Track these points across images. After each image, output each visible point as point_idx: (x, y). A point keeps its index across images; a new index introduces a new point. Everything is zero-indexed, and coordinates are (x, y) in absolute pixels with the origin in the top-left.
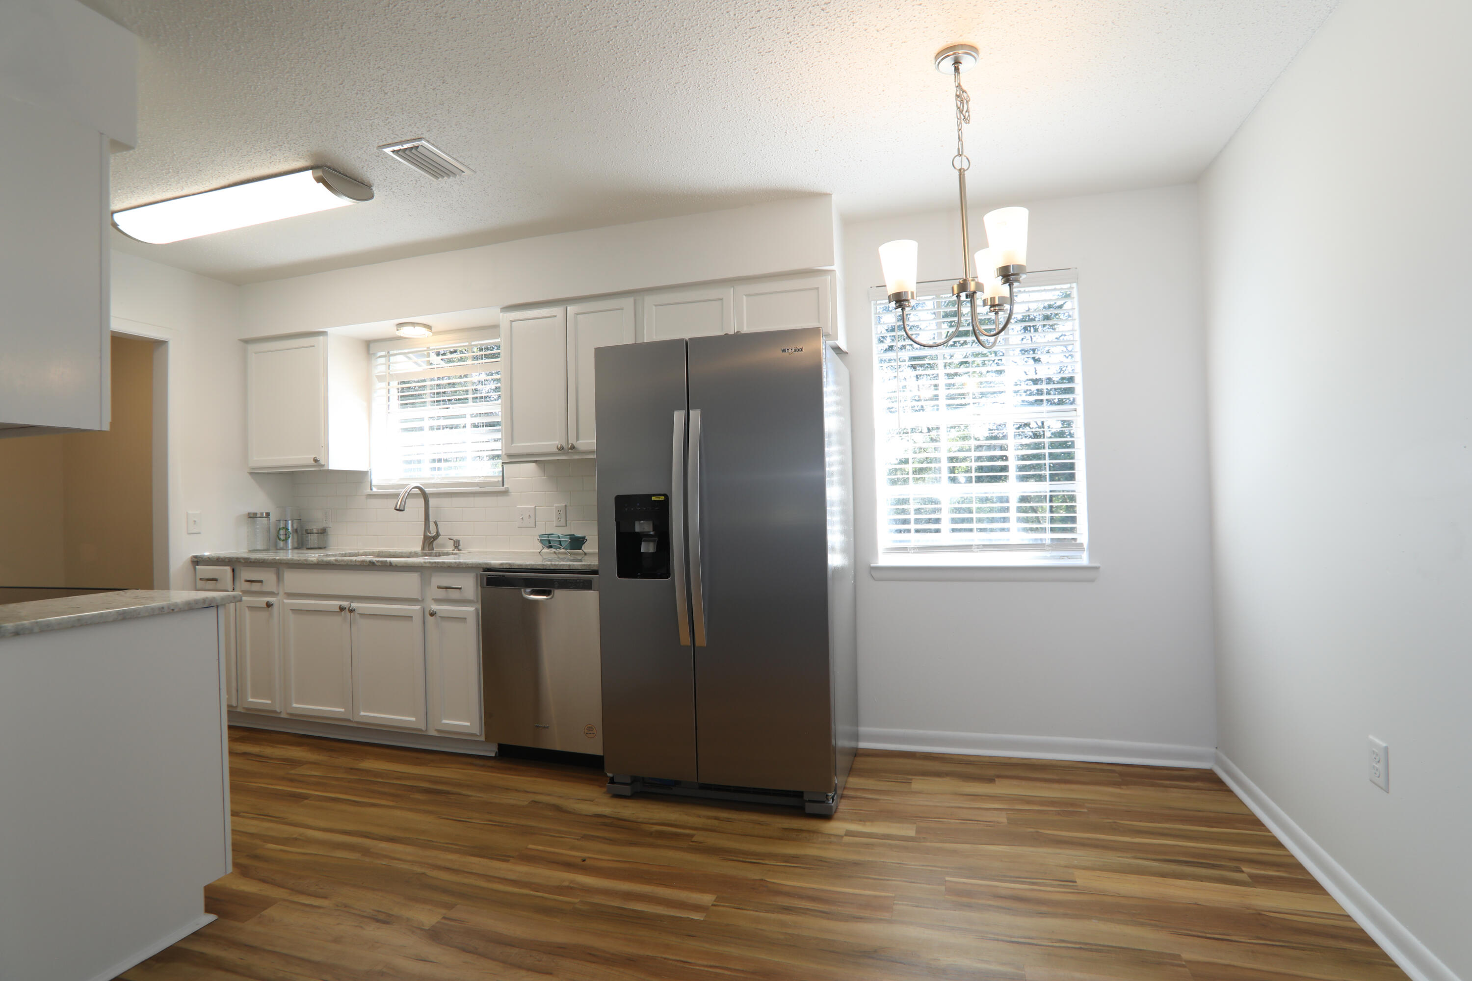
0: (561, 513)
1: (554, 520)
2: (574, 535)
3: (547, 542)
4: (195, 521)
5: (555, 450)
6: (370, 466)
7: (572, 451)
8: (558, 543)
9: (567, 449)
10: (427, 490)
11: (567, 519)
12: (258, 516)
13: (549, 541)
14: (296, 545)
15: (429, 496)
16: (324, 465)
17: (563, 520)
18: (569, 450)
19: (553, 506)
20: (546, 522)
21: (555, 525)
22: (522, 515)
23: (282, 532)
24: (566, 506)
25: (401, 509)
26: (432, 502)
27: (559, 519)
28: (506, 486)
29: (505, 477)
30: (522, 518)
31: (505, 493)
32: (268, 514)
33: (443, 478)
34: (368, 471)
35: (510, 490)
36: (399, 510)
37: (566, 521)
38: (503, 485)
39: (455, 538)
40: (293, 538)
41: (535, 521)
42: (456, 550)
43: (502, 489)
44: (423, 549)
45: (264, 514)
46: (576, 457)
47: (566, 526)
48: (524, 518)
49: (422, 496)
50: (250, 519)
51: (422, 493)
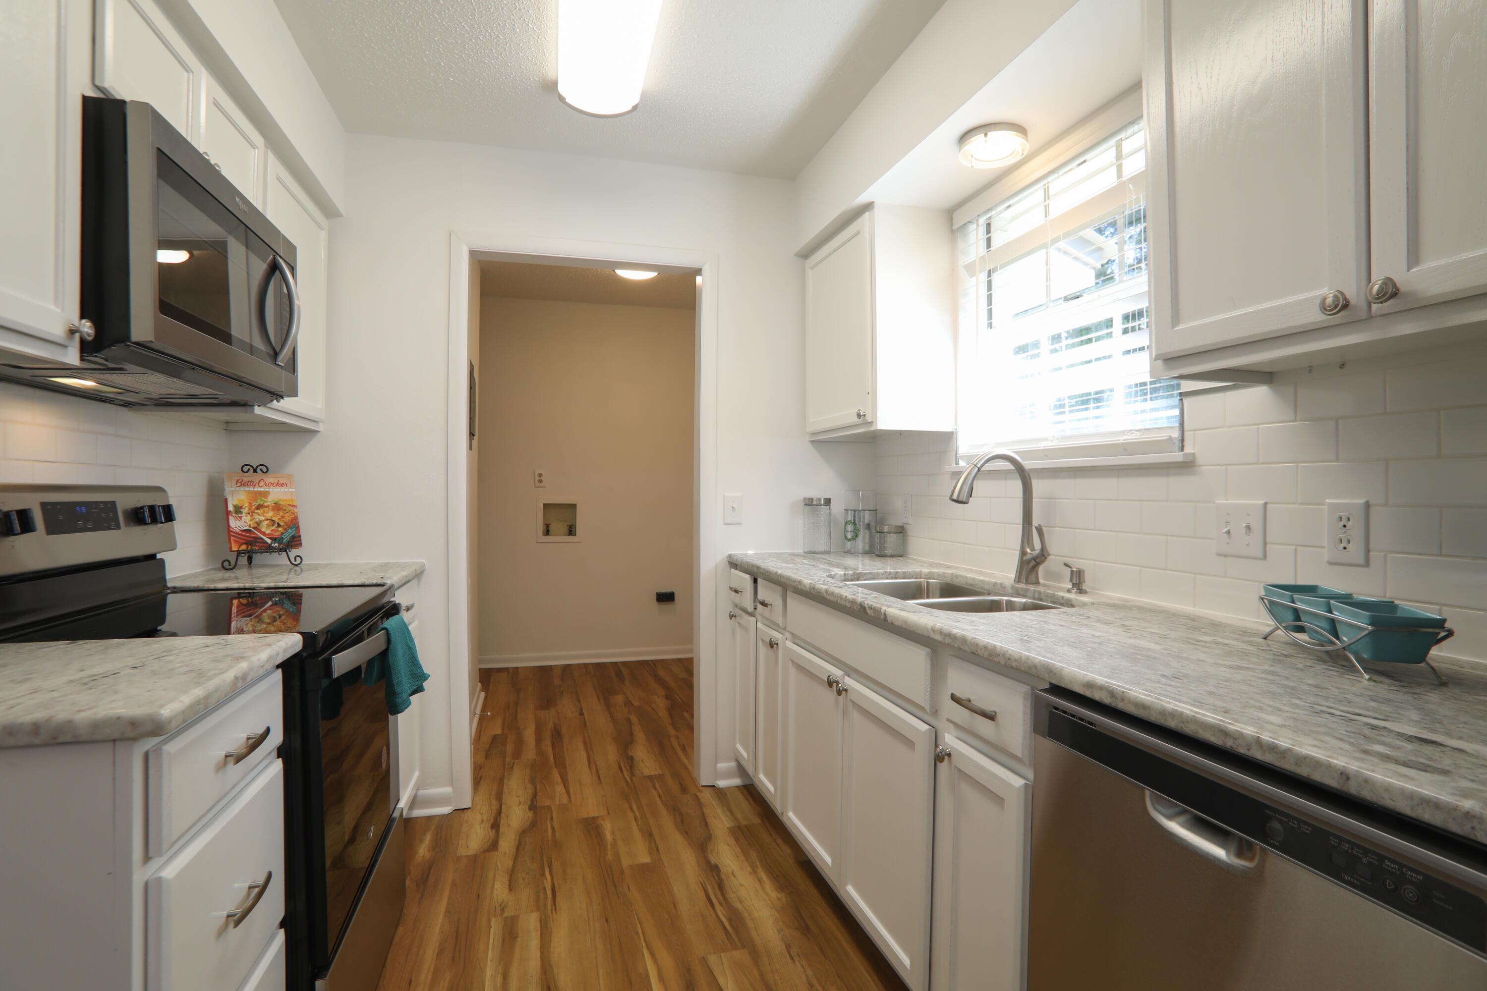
0: (1349, 524)
1: (1326, 544)
2: (1390, 606)
3: (1290, 616)
4: (733, 508)
5: (1316, 317)
6: (956, 423)
7: (1388, 306)
8: (1325, 624)
9: (1364, 306)
10: (1028, 464)
11: (1372, 546)
12: (815, 503)
13: (1297, 614)
14: (867, 548)
15: (1031, 475)
16: (872, 422)
17: (1356, 550)
18: (1374, 307)
19: (1324, 504)
20: (1299, 548)
21: (1326, 559)
22: (1227, 524)
23: (850, 528)
24: (1367, 505)
25: (960, 499)
26: (1039, 486)
27: (1344, 544)
28: (1188, 449)
29: (1186, 428)
30: (1228, 532)
31: (1187, 466)
32: (828, 501)
33: (1064, 438)
34: (952, 433)
35: (1200, 460)
36: (957, 501)
37: (1368, 551)
38: (1182, 448)
39: (1077, 564)
40: (864, 538)
41: (1265, 544)
42: (1075, 590)
43: (1177, 456)
44: (1018, 580)
45: (822, 499)
46: (1406, 328)
47: (1367, 564)
48: (1232, 532)
49: (1017, 475)
50: (807, 507)
51: (1016, 468)
